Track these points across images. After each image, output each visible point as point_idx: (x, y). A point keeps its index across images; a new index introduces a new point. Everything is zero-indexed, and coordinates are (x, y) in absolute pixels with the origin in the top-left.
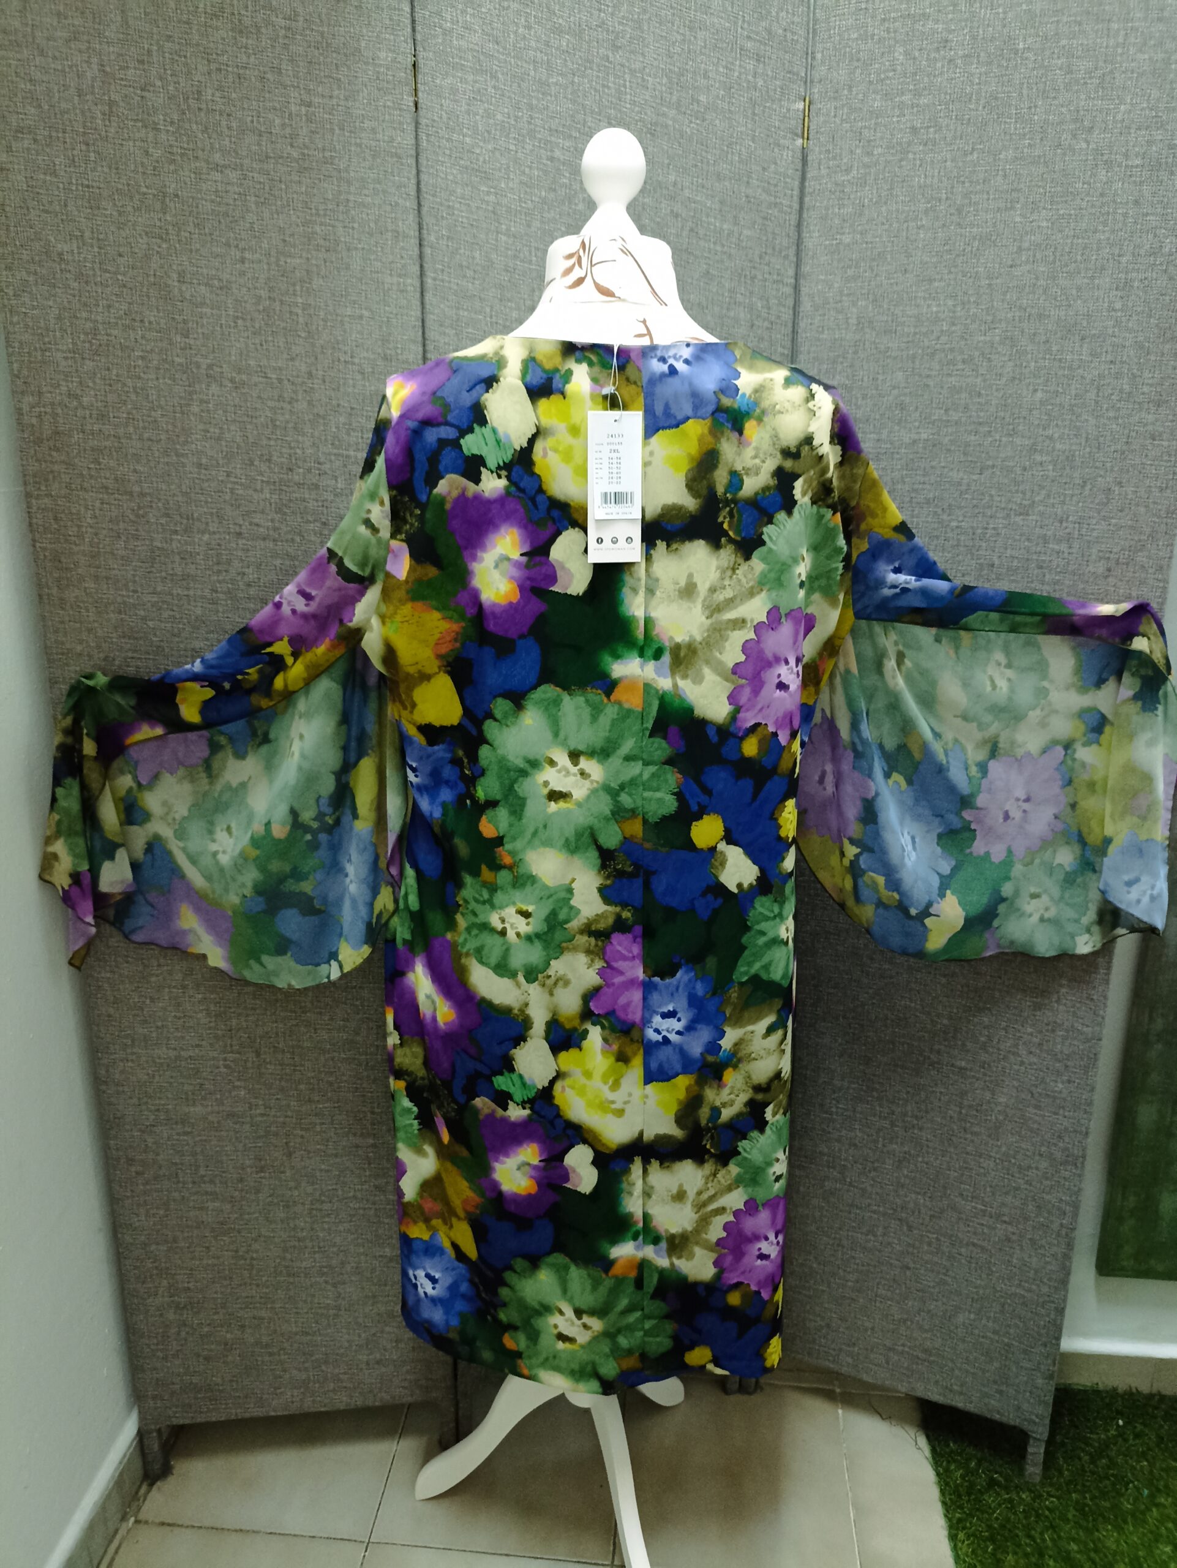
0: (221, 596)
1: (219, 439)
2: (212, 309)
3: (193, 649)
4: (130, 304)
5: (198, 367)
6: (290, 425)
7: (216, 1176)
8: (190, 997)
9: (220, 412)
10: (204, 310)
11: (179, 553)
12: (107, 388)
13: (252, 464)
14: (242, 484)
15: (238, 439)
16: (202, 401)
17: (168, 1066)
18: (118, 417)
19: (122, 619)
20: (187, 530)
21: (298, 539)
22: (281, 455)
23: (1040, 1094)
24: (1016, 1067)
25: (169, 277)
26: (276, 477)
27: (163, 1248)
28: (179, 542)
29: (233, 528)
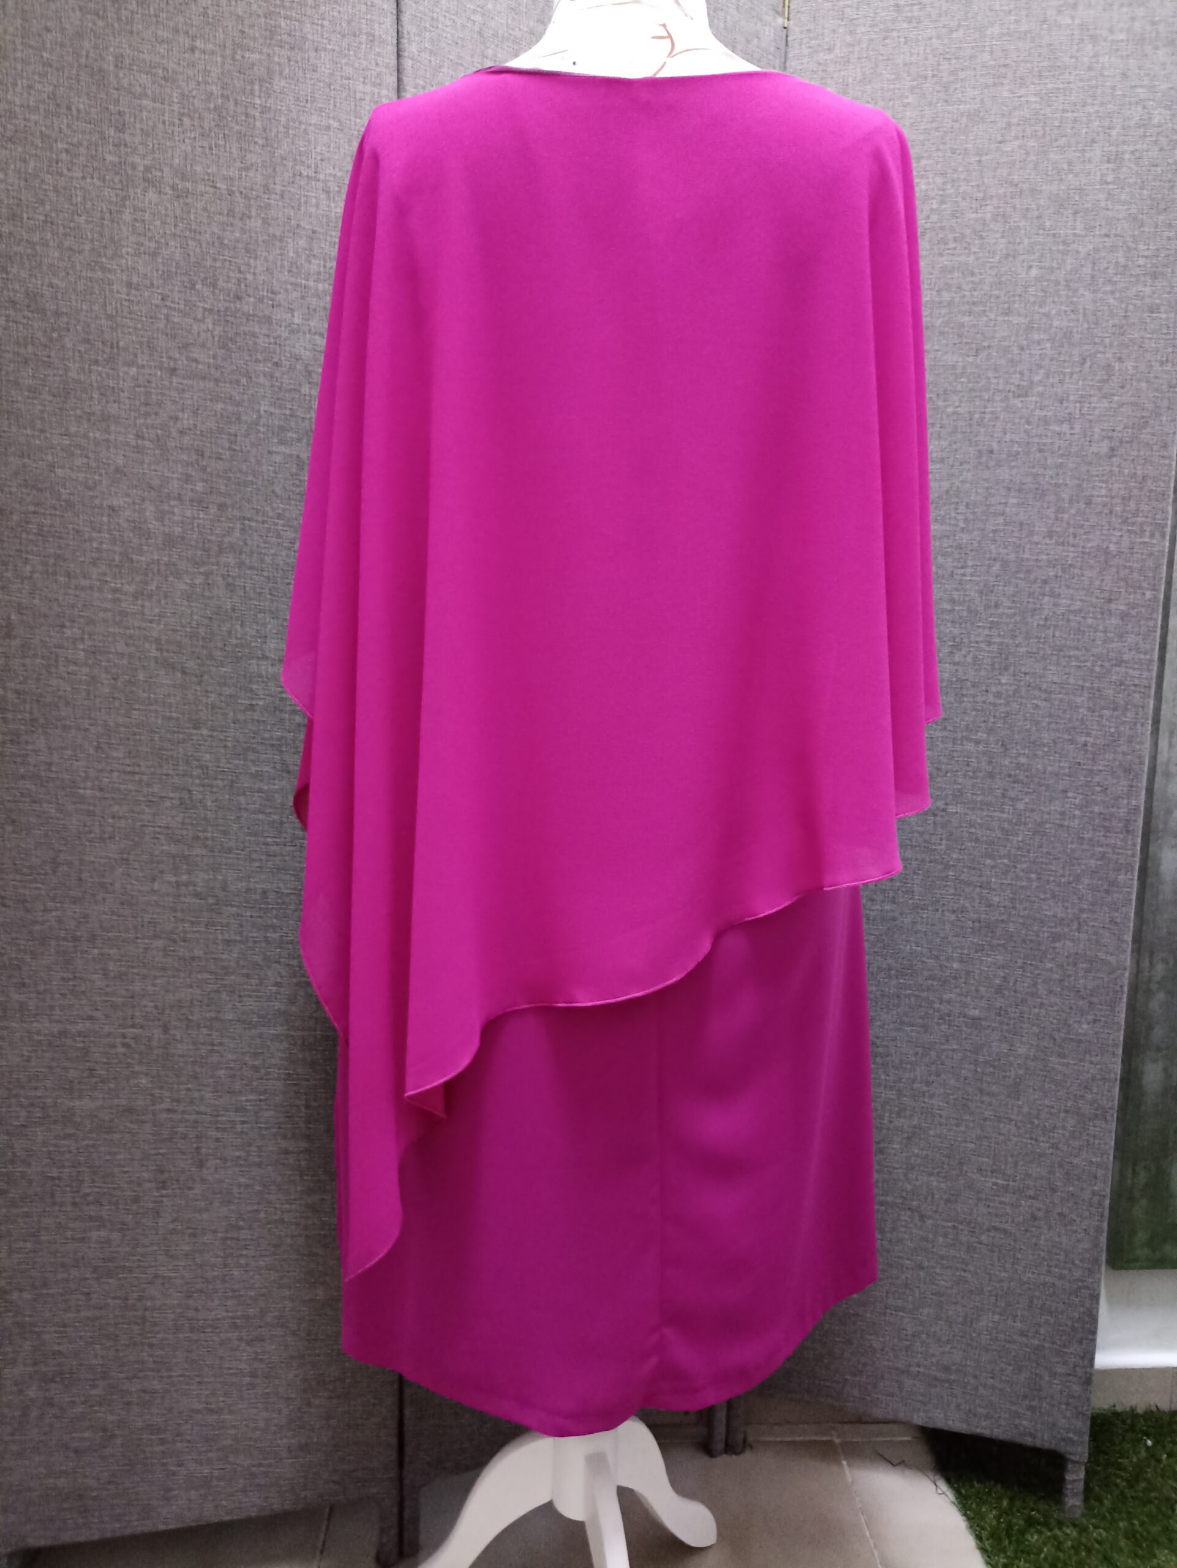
0: (147, 443)
1: (154, 254)
2: (154, 101)
3: (110, 507)
4: (55, 86)
5: (134, 167)
6: (240, 245)
7: (105, 1194)
8: (83, 952)
9: (158, 223)
10: (145, 102)
11: (99, 388)
12: (22, 183)
13: (193, 288)
14: (180, 311)
15: (178, 257)
16: (136, 209)
17: (50, 1044)
18: (32, 219)
19: (24, 466)
20: (111, 360)
21: (244, 381)
22: (228, 279)
23: (1064, 1039)
24: (1036, 1010)
25: (102, 58)
26: (221, 306)
27: (27, 1296)
28: (100, 374)
29: (166, 363)
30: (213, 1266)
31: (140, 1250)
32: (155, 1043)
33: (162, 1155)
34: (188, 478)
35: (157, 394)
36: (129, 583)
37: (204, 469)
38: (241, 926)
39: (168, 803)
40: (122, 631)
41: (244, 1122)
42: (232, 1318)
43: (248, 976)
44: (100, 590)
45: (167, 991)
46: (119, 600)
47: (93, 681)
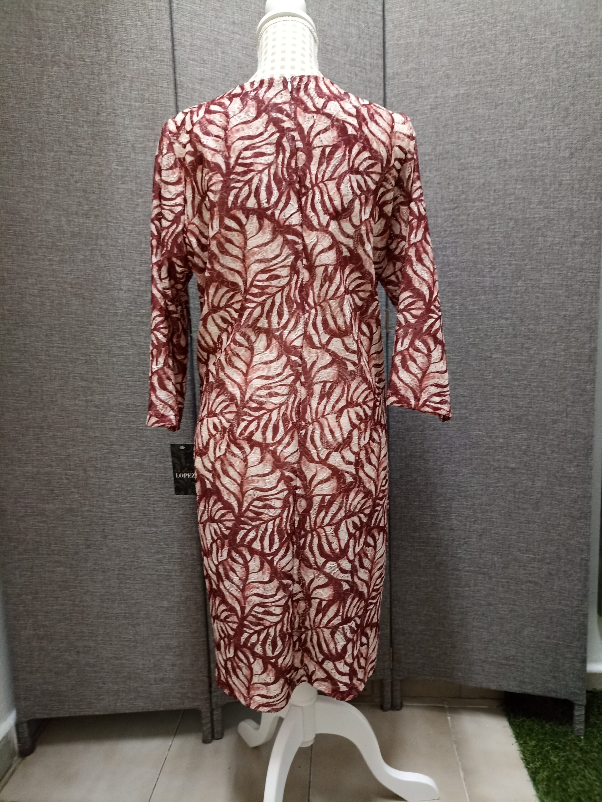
1: (59, 97)
2: (54, 23)
3: (46, 220)
5: (47, 56)
6: (98, 88)
7: (61, 550)
8: (45, 434)
10: (50, 24)
11: (37, 164)
13: (77, 111)
14: (72, 123)
15: (69, 97)
16: (49, 76)
17: (33, 478)
19: (6, 203)
20: (41, 150)
21: (103, 154)
22: (93, 105)
26: (91, 119)
27: (30, 597)
29: (67, 149)
30: (114, 587)
31: (80, 578)
32: (80, 478)
33: (87, 532)
34: (80, 204)
35: (64, 164)
36: (56, 256)
37: (87, 199)
38: (117, 421)
39: (80, 362)
40: (54, 279)
41: (124, 518)
42: (125, 613)
43: (122, 446)
44: (43, 260)
45: (85, 453)
46: (52, 265)
47: (42, 304)
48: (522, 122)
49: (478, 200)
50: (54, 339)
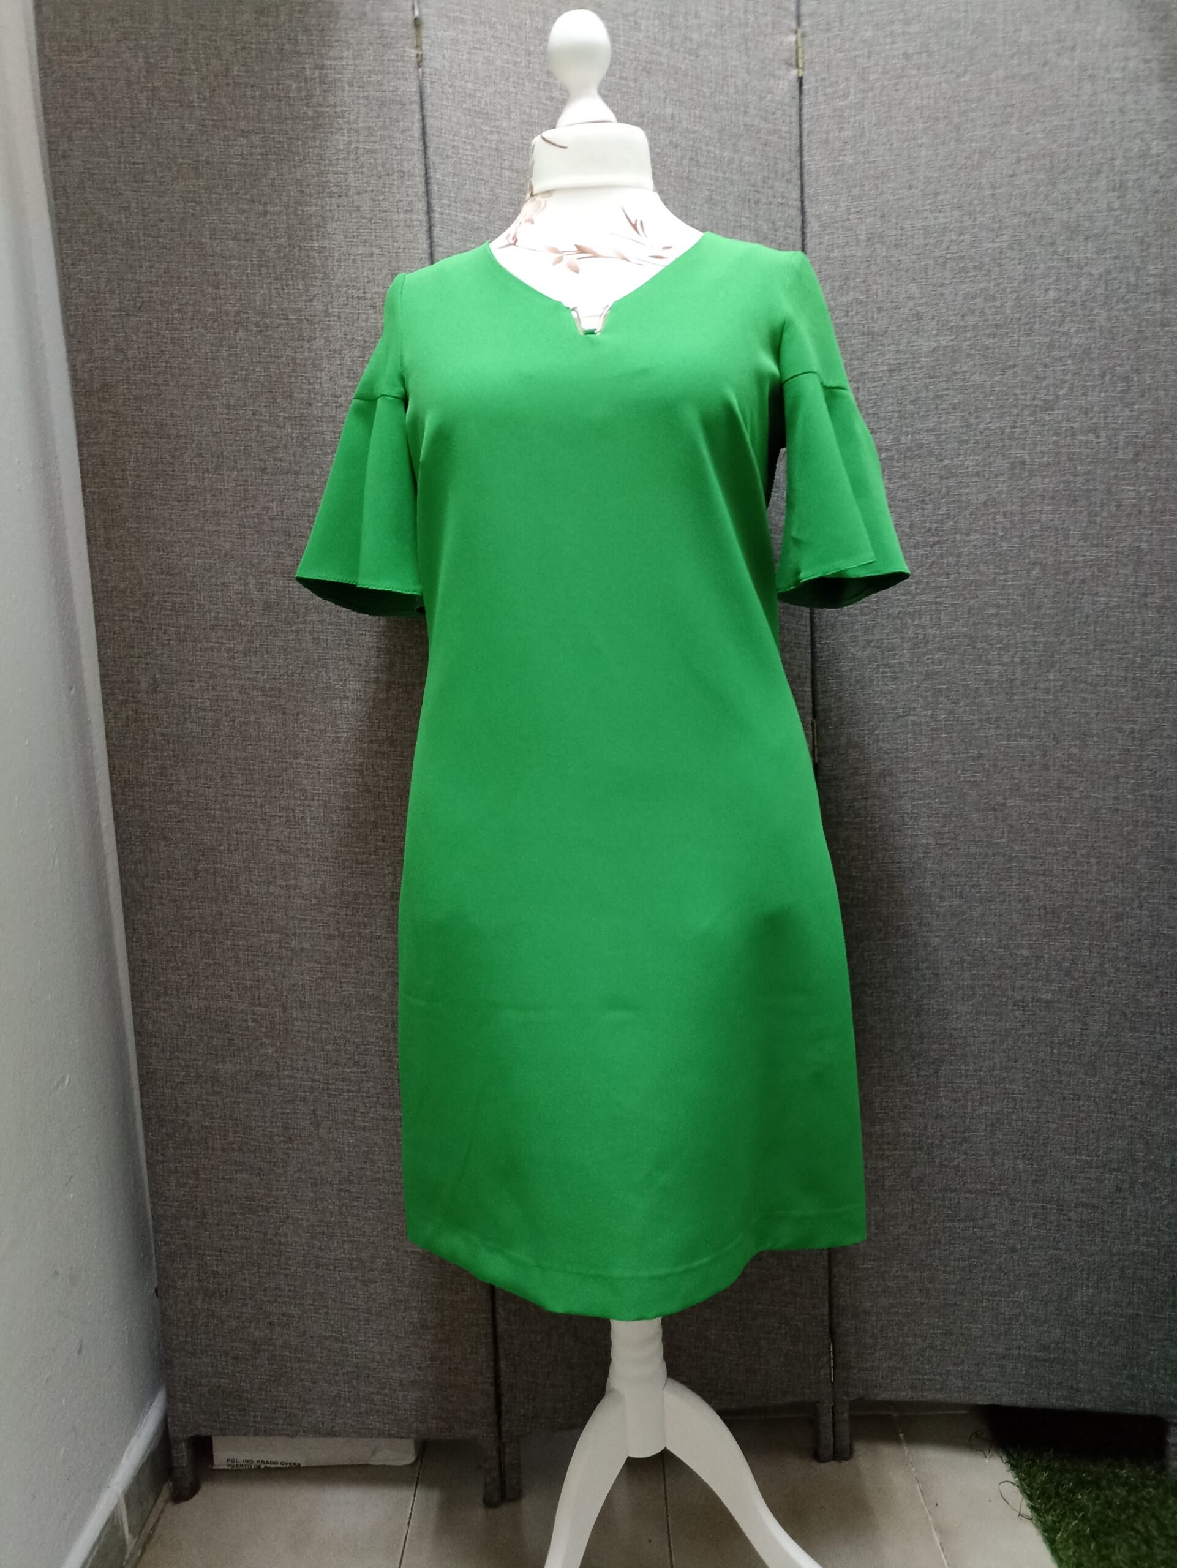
0: (247, 530)
1: (246, 380)
2: (239, 259)
3: (223, 584)
4: (168, 262)
5: (227, 315)
6: (309, 362)
7: (245, 1143)
8: (219, 943)
9: (247, 355)
10: (233, 262)
11: (210, 491)
12: (149, 340)
14: (265, 421)
15: (263, 379)
16: (230, 346)
17: (199, 1017)
18: (157, 367)
19: (161, 557)
20: (218, 468)
22: (301, 391)
25: (201, 234)
26: (297, 413)
27: (192, 1223)
28: (210, 479)
29: (258, 464)
30: (332, 1213)
31: (275, 1193)
32: (277, 1020)
33: (288, 1114)
34: (279, 556)
35: (253, 490)
36: (239, 643)
39: (277, 821)
40: (236, 682)
42: (349, 1259)
43: (346, 965)
44: (219, 651)
45: (284, 976)
46: (234, 657)
47: (217, 723)
48: (1050, 398)
49: (976, 531)
50: (235, 781)
